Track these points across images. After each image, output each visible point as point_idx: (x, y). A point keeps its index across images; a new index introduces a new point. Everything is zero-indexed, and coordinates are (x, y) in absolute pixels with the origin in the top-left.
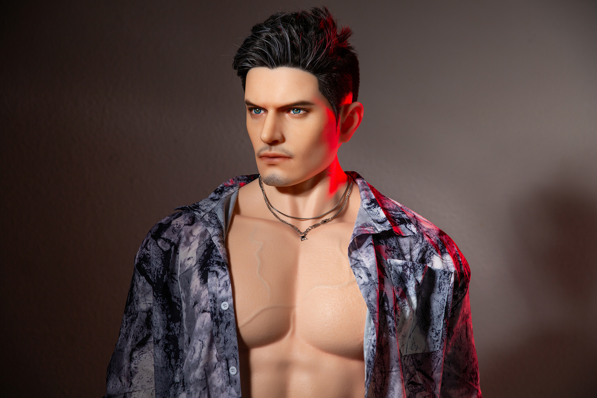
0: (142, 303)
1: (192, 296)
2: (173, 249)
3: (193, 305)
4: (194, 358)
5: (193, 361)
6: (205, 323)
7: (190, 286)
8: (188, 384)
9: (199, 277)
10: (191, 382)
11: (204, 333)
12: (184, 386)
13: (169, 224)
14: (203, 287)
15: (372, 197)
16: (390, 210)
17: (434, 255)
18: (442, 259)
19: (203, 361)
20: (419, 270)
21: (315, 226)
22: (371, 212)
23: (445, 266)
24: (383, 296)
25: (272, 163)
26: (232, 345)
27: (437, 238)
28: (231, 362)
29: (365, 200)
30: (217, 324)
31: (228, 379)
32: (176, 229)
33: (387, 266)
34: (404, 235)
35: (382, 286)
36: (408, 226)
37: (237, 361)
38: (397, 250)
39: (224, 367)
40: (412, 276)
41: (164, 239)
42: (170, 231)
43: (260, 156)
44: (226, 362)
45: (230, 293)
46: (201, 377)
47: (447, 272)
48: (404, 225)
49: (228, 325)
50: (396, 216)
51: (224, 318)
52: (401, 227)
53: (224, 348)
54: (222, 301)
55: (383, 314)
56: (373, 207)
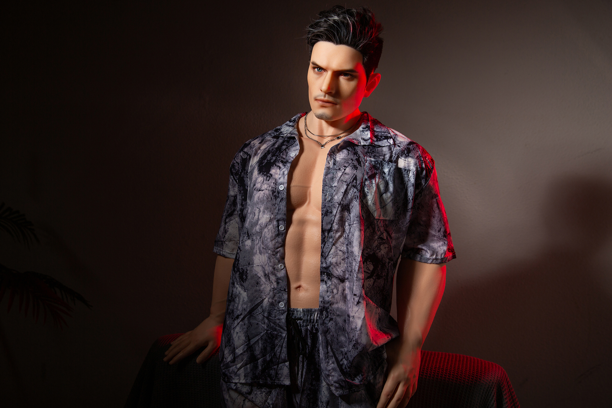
0: (232, 191)
1: (253, 181)
2: (248, 157)
3: (253, 186)
4: (255, 219)
5: (254, 221)
6: (260, 198)
7: (253, 176)
8: (252, 234)
9: (258, 170)
10: (254, 234)
12: (248, 236)
13: (250, 143)
14: (259, 176)
15: (368, 124)
16: (381, 132)
17: (399, 158)
18: (405, 161)
19: (260, 221)
20: (385, 166)
21: (332, 140)
22: (363, 134)
23: (407, 165)
24: (354, 177)
25: (325, 106)
26: (283, 212)
27: (405, 147)
28: (281, 222)
29: (362, 125)
30: (275, 198)
31: (277, 233)
32: (252, 146)
33: (363, 160)
34: (383, 145)
35: (355, 171)
36: (389, 140)
37: (285, 223)
38: (374, 153)
39: (275, 225)
40: (380, 168)
41: (244, 152)
42: (248, 148)
43: (316, 100)
44: (277, 222)
45: (286, 180)
46: (259, 230)
47: (406, 170)
48: (387, 139)
49: (282, 200)
50: (383, 135)
51: (280, 195)
52: (384, 141)
53: (277, 213)
54: (280, 184)
55: (351, 188)
56: (366, 131)
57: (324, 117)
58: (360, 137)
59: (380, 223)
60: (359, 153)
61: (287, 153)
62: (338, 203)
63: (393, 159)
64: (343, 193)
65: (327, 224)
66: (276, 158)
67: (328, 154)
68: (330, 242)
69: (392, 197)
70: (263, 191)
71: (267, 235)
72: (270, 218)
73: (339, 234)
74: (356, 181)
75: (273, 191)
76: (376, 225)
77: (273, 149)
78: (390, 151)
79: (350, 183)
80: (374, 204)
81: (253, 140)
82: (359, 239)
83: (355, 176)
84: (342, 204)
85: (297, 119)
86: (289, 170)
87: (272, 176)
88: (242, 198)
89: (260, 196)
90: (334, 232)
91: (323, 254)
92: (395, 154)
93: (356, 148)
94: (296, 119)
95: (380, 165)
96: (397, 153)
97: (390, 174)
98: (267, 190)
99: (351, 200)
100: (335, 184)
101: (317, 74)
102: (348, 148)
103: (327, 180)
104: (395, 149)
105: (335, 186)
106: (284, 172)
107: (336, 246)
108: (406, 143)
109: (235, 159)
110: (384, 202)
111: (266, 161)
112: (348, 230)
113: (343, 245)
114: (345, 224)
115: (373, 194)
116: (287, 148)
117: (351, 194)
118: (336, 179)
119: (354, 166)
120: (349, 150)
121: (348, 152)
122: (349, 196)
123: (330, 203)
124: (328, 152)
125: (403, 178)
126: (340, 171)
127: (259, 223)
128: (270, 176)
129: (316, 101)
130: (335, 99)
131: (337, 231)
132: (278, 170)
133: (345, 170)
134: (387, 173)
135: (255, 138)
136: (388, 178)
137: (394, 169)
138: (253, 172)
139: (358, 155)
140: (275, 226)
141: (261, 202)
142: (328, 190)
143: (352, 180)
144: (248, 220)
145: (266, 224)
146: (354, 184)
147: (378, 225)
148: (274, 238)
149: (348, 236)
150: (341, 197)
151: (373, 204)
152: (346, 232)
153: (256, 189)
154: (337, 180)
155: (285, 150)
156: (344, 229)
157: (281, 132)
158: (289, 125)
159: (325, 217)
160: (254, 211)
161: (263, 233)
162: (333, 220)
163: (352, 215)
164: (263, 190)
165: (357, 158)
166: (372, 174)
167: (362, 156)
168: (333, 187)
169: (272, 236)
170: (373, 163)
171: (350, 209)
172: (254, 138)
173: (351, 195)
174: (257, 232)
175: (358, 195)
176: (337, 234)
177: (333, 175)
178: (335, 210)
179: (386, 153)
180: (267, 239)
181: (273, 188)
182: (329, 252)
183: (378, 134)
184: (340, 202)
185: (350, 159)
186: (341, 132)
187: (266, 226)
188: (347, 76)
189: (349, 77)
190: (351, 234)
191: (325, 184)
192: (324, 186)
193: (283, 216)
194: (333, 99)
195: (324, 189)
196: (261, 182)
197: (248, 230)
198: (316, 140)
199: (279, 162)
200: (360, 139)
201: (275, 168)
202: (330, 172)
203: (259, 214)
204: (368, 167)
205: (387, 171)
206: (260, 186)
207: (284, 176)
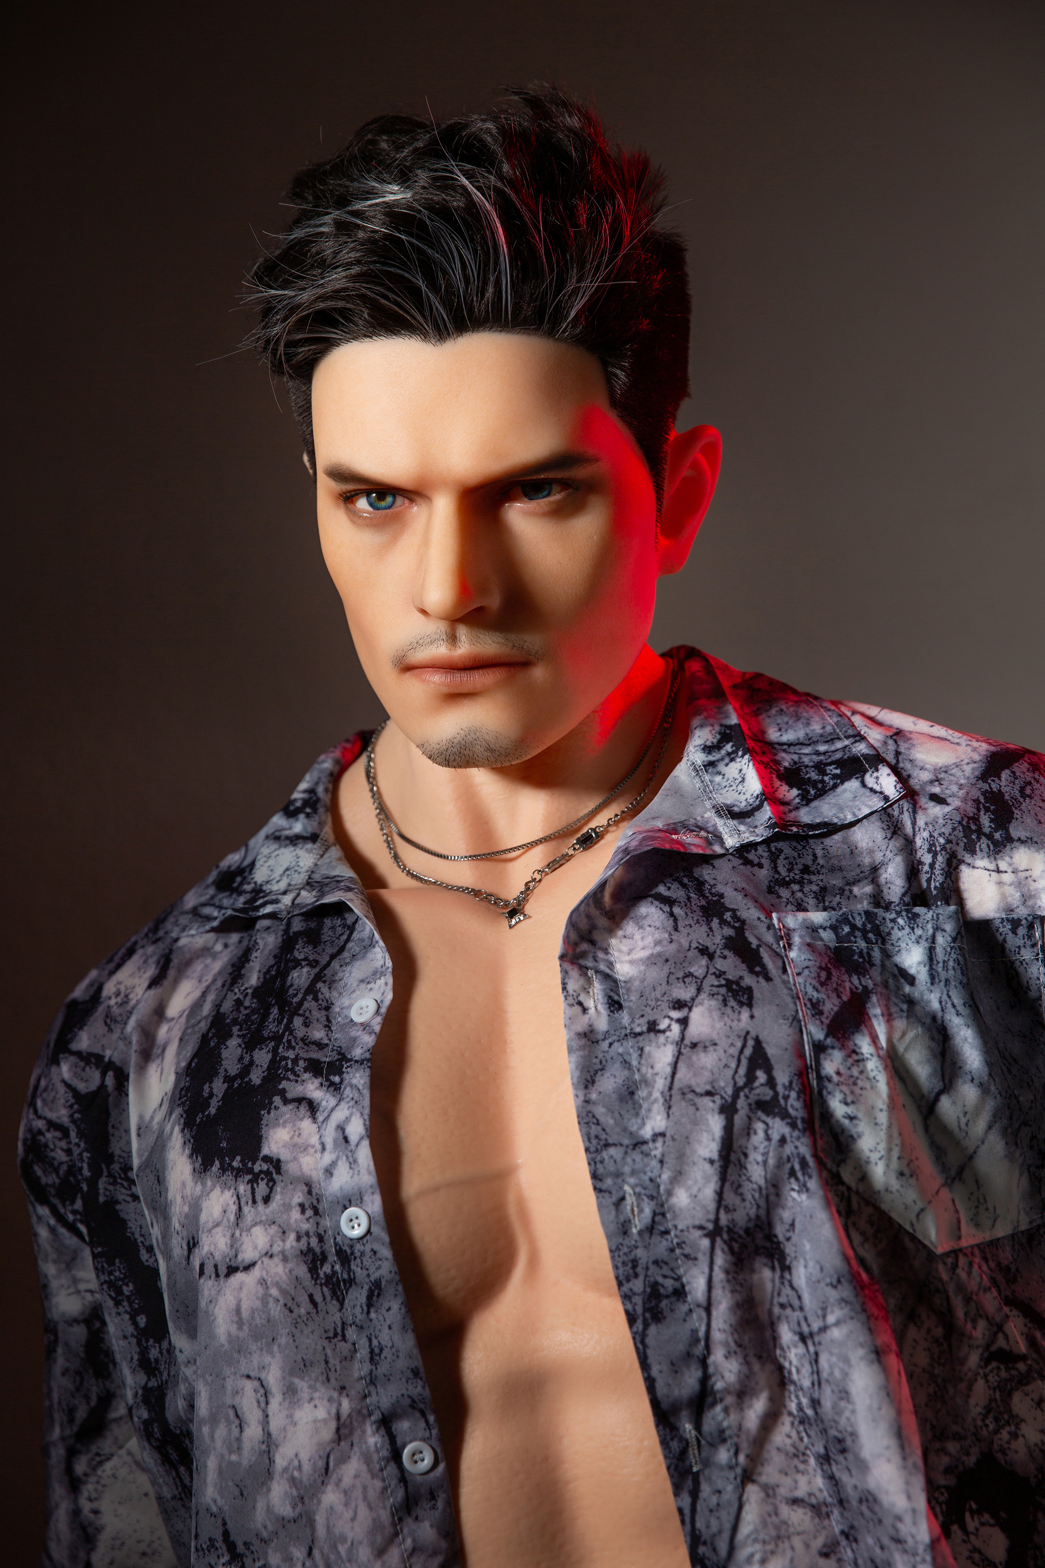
0: (63, 1292)
1: (175, 1223)
2: (110, 1081)
3: (186, 1253)
4: (246, 1446)
5: (247, 1459)
6: (245, 1315)
7: (167, 1190)
8: (255, 1541)
9: (187, 1152)
10: (265, 1534)
11: (253, 1347)
12: (234, 1556)
13: (95, 998)
14: (204, 1185)
15: (727, 716)
16: (810, 741)
17: (963, 868)
18: (998, 871)
19: (281, 1450)
20: (896, 933)
21: (554, 865)
22: (718, 779)
23: (1014, 896)
24: (748, 1052)
25: (465, 690)
26: (403, 1363)
27: (976, 794)
28: (403, 1426)
29: (698, 733)
30: (334, 1295)
31: (400, 1494)
32: (116, 1011)
33: (769, 938)
34: (850, 818)
35: (745, 1014)
36: (870, 780)
37: (427, 1422)
38: (813, 878)
39: (377, 1451)
40: (877, 954)
41: (79, 1054)
42: (96, 1024)
43: (404, 666)
44: (382, 1431)
45: (369, 1173)
46: (291, 1510)
47: (1019, 920)
48: (857, 778)
49: (376, 1293)
50: (830, 756)
51: (359, 1269)
52: (845, 791)
53: (372, 1380)
54: (340, 1207)
55: (754, 1119)
56: (727, 760)
57: (479, 750)
58: (708, 804)
59: (969, 1274)
60: (733, 898)
61: (327, 1009)
62: (701, 1227)
63: (929, 881)
64: (712, 1162)
65: (675, 1368)
66: (275, 1051)
67: (562, 957)
68: (721, 1468)
69: (990, 1105)
70: (256, 1272)
71: (343, 1526)
72: (338, 1417)
73: (758, 1407)
74: (769, 1070)
75: (310, 1257)
76: (951, 1288)
77: (239, 1003)
78: (896, 844)
79: (735, 1096)
80: (907, 1171)
81: (112, 973)
82: (888, 1412)
83: (751, 1043)
84: (730, 1230)
85: (326, 790)
86: (367, 1111)
87: (284, 1167)
88: (135, 1323)
89: (245, 1306)
90: (730, 1400)
91: (702, 1550)
92: (929, 851)
93: (706, 873)
94: (320, 790)
95: (868, 941)
96: (942, 841)
97: (943, 976)
98: (276, 1260)
99: (772, 1190)
100: (656, 1121)
101: (374, 526)
102: (662, 889)
103: (600, 1111)
104: (921, 822)
105: (657, 1136)
106: (341, 1128)
107: (764, 1479)
108: (968, 769)
109: (33, 1104)
110: (958, 1143)
111: (219, 1087)
112: (806, 1370)
113: (801, 1467)
114: (775, 1339)
115: (883, 1118)
116: (318, 978)
117: (760, 1158)
118: (650, 1094)
119: (730, 989)
120: (668, 902)
121: (672, 914)
122: (757, 1173)
123: (656, 1239)
124: (556, 945)
125: (1017, 974)
126: (662, 1038)
127: (280, 1461)
128: (268, 1173)
129: (408, 674)
130: (512, 636)
131: (743, 1394)
132: (307, 1125)
133: (684, 1022)
134: (922, 975)
135: (117, 959)
136: (933, 1000)
137: (954, 940)
138: (164, 1168)
139: (728, 916)
140: (375, 1458)
141: (256, 1335)
142: (627, 1169)
143: (742, 1071)
144: (212, 1464)
145: (321, 1464)
146: (761, 1091)
147: (960, 1288)
148: (389, 1530)
149: (815, 1403)
150: (709, 1192)
151: (902, 1174)
152: (793, 1382)
153: (209, 1269)
154: (656, 1094)
155: (312, 990)
156: (781, 1368)
157: (258, 891)
158: (287, 838)
159: (653, 1330)
160: (229, 1401)
161: (320, 1520)
162: (702, 1334)
163: (801, 1275)
164: (253, 1264)
165: (729, 932)
166: (844, 1005)
167: (751, 913)
168: (645, 1142)
169: (376, 1526)
170: (827, 936)
171: (779, 1243)
172: (111, 960)
173: (765, 1163)
174: (283, 1522)
175: (805, 1150)
176: (750, 1407)
177: (626, 1072)
178: (695, 1271)
179: (879, 857)
180: (350, 1550)
181: (304, 1240)
182: (735, 1529)
183: (796, 757)
184: (712, 1217)
185: (693, 953)
186: (591, 805)
187: (326, 1473)
188: (544, 497)
189: (556, 497)
190: (833, 1391)
191: (597, 1137)
192: (597, 1151)
193: (410, 1387)
194: (501, 640)
195: (599, 1165)
196: (228, 1221)
197: (224, 1524)
198: (467, 889)
199: (298, 1076)
200: (710, 815)
201: (288, 1116)
202: (604, 1062)
203: (263, 1411)
204: (806, 972)
205: (920, 963)
206: (229, 1242)
207: (350, 1154)
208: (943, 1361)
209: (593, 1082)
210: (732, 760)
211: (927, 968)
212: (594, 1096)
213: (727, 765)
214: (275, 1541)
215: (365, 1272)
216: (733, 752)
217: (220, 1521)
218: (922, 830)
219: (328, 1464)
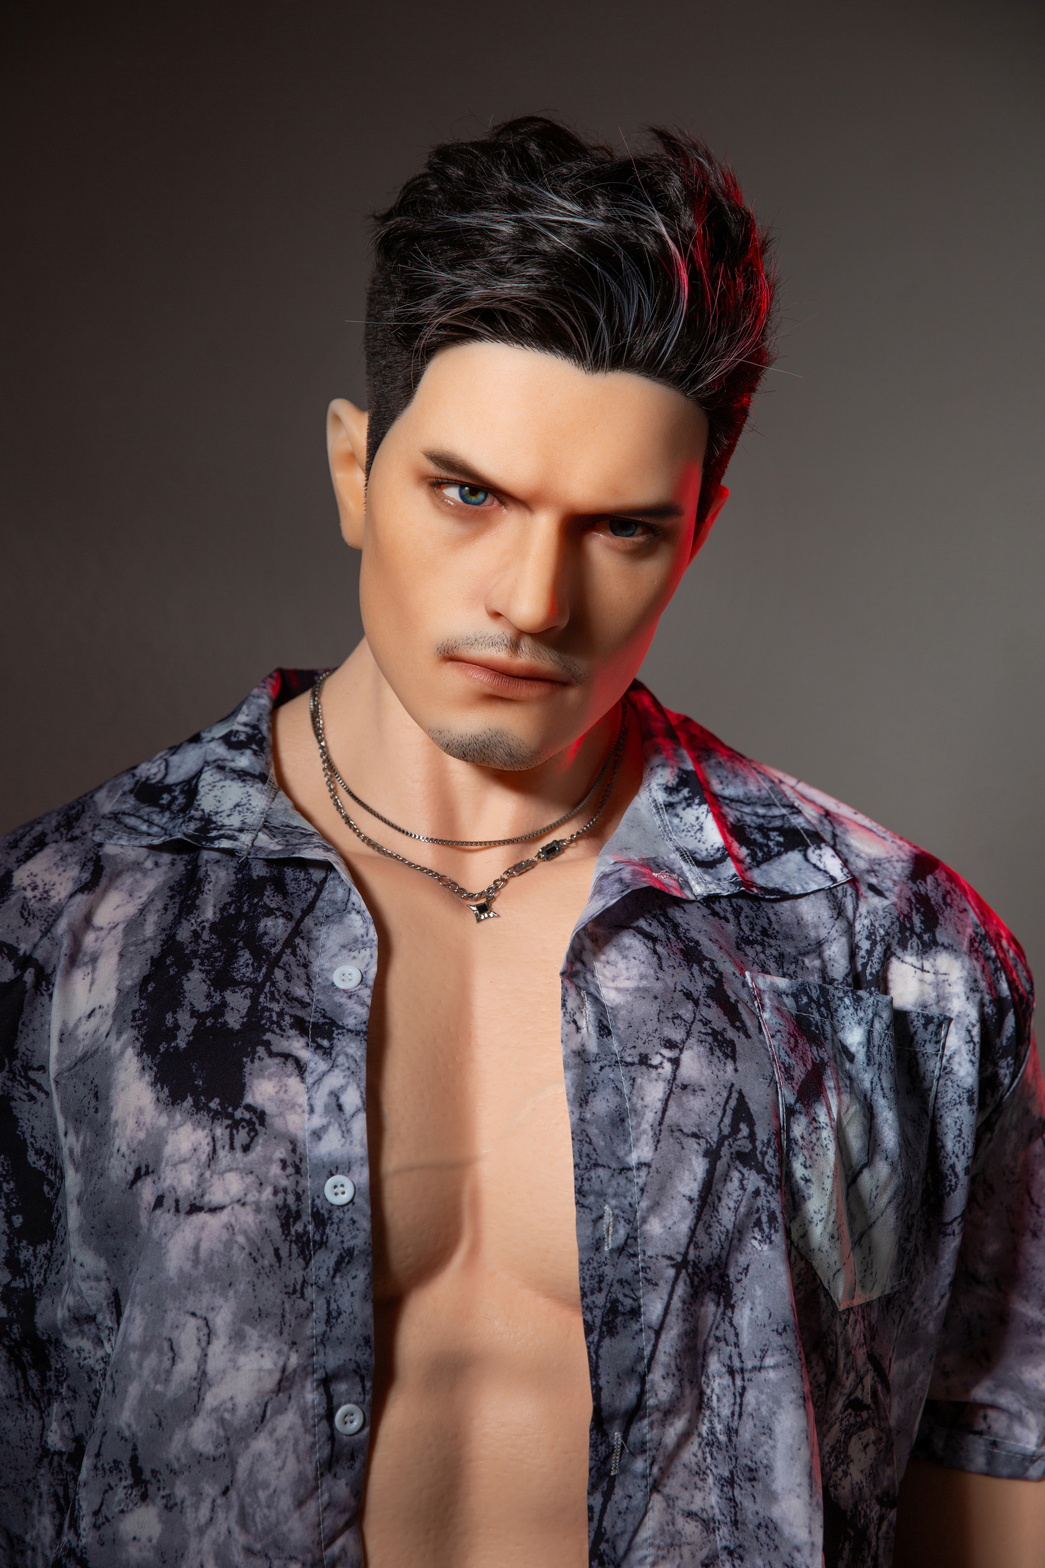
3: (130, 1177)
4: (176, 1379)
5: (172, 1390)
6: (203, 1254)
7: (110, 1110)
8: (164, 1472)
9: (148, 1078)
10: (177, 1466)
12: (138, 1481)
14: (171, 1118)
15: (683, 761)
16: (749, 801)
17: (894, 959)
18: (922, 970)
19: (214, 1390)
20: (842, 1012)
22: (676, 821)
23: (931, 996)
24: (733, 1103)
25: (507, 696)
26: (357, 1330)
27: (907, 892)
28: (341, 1388)
30: (302, 1253)
31: (326, 1451)
32: (34, 905)
33: (745, 996)
34: (799, 890)
35: (730, 1067)
36: (812, 857)
37: (363, 1387)
38: (773, 942)
39: (313, 1407)
40: (828, 1028)
42: (8, 914)
43: (450, 656)
44: (321, 1390)
45: (362, 1146)
46: (213, 1449)
47: (932, 1018)
48: (800, 851)
49: (346, 1260)
50: (770, 822)
51: (334, 1235)
52: (789, 860)
53: (323, 1340)
54: (326, 1172)
55: (732, 1168)
56: (684, 805)
58: (670, 845)
59: (854, 1330)
60: (708, 948)
61: (306, 966)
62: (670, 1258)
63: (865, 965)
64: (691, 1200)
65: (620, 1380)
66: (254, 999)
68: (635, 1477)
69: (895, 1181)
70: (224, 1217)
71: (267, 1473)
72: (284, 1370)
73: (678, 1425)
74: (751, 1124)
75: (285, 1213)
76: (840, 1341)
77: (196, 935)
78: (841, 925)
79: (720, 1143)
80: (836, 1236)
81: (22, 861)
83: (735, 1095)
84: (695, 1265)
86: (363, 1084)
87: (268, 1120)
88: (9, 1222)
89: (205, 1247)
90: (657, 1416)
91: (603, 1546)
92: (868, 938)
93: (677, 914)
94: (264, 728)
95: (822, 1015)
96: (882, 932)
97: (877, 1058)
98: (248, 1208)
99: (737, 1235)
100: (642, 1152)
101: (458, 514)
102: (642, 923)
103: (593, 1131)
104: (863, 909)
105: (641, 1165)
106: (335, 1095)
107: (667, 1490)
108: (898, 867)
110: (865, 1213)
111: (186, 1022)
112: (728, 1400)
113: (700, 1484)
114: (704, 1366)
115: (828, 1184)
116: (296, 932)
117: (732, 1205)
118: (639, 1124)
119: (715, 1040)
120: (648, 936)
121: (655, 952)
122: (727, 1217)
123: (623, 1259)
125: (918, 1064)
126: (654, 1074)
127: (210, 1400)
128: (250, 1122)
129: (449, 664)
130: (565, 657)
131: (669, 1412)
132: (293, 1082)
133: (676, 1062)
134: (861, 1056)
135: (24, 847)
136: (866, 1078)
137: (888, 1027)
138: (108, 1085)
139: (706, 964)
140: (311, 1414)
141: (212, 1276)
142: (610, 1191)
143: (727, 1120)
144: (134, 1390)
145: (258, 1411)
146: (742, 1143)
147: (846, 1342)
148: (312, 1483)
149: (731, 1432)
150: (684, 1227)
151: (833, 1237)
152: (712, 1409)
154: (645, 1126)
155: (289, 943)
156: (702, 1393)
157: (205, 820)
158: (232, 770)
159: (607, 1342)
160: (165, 1333)
161: (243, 1464)
162: (647, 1352)
163: (744, 1317)
164: (221, 1208)
165: (711, 982)
166: (808, 1074)
167: (727, 968)
168: (630, 1169)
169: (301, 1478)
170: (789, 1001)
171: (729, 1282)
173: (737, 1209)
174: (199, 1458)
175: (775, 1206)
176: (671, 1425)
177: (618, 1099)
178: (653, 1295)
179: (823, 933)
180: (271, 1497)
181: (281, 1195)
182: (635, 1532)
183: (738, 814)
184: (682, 1250)
185: (678, 996)
187: (262, 1421)
188: (627, 536)
189: (639, 539)
190: (755, 1425)
191: (588, 1155)
192: (586, 1168)
193: (359, 1353)
194: (557, 659)
195: (585, 1182)
196: (198, 1160)
197: (135, 1449)
198: (431, 871)
199: (284, 1031)
200: (675, 857)
201: (273, 1070)
202: (595, 1084)
203: (203, 1349)
204: (779, 1036)
205: (859, 1044)
206: (196, 1181)
207: (343, 1123)
208: (819, 1404)
209: (587, 1102)
210: (689, 805)
211: (865, 1049)
212: (588, 1116)
213: (684, 809)
214: (186, 1473)
215: (339, 1238)
216: (689, 798)
217: (130, 1446)
218: (863, 917)
219: (265, 1412)
